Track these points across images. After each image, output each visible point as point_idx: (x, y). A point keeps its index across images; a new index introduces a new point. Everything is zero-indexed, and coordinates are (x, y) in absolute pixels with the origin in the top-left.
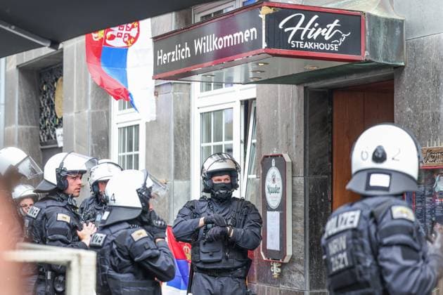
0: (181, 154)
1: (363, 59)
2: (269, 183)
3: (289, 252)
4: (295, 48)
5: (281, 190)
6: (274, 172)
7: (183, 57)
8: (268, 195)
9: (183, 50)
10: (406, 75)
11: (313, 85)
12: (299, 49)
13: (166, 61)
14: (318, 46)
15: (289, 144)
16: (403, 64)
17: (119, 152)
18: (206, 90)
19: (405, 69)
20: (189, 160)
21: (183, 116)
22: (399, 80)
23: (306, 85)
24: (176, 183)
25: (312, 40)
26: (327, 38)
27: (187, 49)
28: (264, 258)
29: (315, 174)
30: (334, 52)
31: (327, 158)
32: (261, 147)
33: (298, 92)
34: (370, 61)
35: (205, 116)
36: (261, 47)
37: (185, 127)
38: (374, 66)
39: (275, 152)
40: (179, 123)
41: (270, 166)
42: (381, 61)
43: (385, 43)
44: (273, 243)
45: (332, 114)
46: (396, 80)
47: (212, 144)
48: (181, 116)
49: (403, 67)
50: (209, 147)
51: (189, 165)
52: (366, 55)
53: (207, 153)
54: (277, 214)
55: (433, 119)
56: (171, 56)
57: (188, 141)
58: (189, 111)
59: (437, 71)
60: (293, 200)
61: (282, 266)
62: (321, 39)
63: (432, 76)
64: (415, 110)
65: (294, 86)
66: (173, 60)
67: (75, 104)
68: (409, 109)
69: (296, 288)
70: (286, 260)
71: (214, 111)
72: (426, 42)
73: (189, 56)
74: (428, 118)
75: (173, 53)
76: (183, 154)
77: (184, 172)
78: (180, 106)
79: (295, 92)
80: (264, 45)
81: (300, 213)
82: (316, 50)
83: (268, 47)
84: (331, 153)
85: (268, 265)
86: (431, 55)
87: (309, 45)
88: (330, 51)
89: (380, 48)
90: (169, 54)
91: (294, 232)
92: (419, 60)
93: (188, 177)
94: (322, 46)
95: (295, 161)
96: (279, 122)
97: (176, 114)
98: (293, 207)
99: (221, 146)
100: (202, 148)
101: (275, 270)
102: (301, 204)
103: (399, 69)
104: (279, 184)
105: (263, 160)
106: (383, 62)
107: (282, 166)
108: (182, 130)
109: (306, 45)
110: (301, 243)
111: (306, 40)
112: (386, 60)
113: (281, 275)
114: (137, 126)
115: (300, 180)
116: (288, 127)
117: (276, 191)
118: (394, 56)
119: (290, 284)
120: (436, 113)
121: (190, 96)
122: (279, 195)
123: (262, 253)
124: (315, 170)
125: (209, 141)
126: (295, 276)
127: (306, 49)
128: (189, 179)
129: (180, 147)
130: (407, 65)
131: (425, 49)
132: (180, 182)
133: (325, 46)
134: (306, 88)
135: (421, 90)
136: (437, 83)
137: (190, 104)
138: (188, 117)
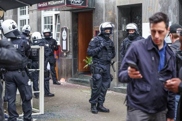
1: (87, 7)
2: (63, 34)
3: (68, 50)
5: (66, 36)
6: (64, 31)
7: (45, 6)
8: (63, 37)
9: (45, 4)
10: (96, 10)
12: (73, 5)
14: (77, 4)
15: (68, 25)
16: (95, 8)
17: (20, 26)
18: (45, 11)
22: (94, 11)
25: (76, 3)
26: (79, 3)
28: (62, 52)
29: (74, 32)
31: (77, 28)
35: (45, 18)
38: (89, 8)
39: (65, 27)
41: (63, 30)
44: (64, 48)
45: (78, 18)
47: (47, 24)
48: (39, 18)
49: (95, 9)
53: (45, 27)
54: (65, 41)
56: (42, 5)
57: (41, 24)
60: (69, 38)
61: (67, 53)
62: (78, 3)
64: (98, 18)
66: (43, 6)
67: (8, 14)
68: (96, 18)
69: (70, 58)
70: (68, 52)
71: (47, 17)
73: (47, 5)
80: (66, 4)
81: (71, 41)
83: (67, 4)
84: (78, 27)
85: (63, 53)
87: (75, 4)
88: (79, 5)
89: (90, 4)
90: (41, 5)
91: (69, 45)
92: (98, 7)
95: (70, 29)
97: (38, 17)
98: (69, 39)
99: (49, 25)
101: (65, 54)
102: (71, 39)
104: (66, 34)
107: (66, 30)
108: (39, 21)
110: (71, 48)
111: (75, 3)
112: (91, 7)
113: (66, 55)
114: (25, 20)
115: (71, 33)
116: (68, 21)
117: (65, 36)
118: (93, 6)
119: (68, 57)
120: (102, 19)
122: (66, 37)
123: (62, 51)
124: (74, 31)
126: (70, 55)
129: (39, 25)
131: (100, 5)
134: (72, 12)
135: (99, 14)
136: (102, 12)
137: (41, 15)
138: (41, 18)
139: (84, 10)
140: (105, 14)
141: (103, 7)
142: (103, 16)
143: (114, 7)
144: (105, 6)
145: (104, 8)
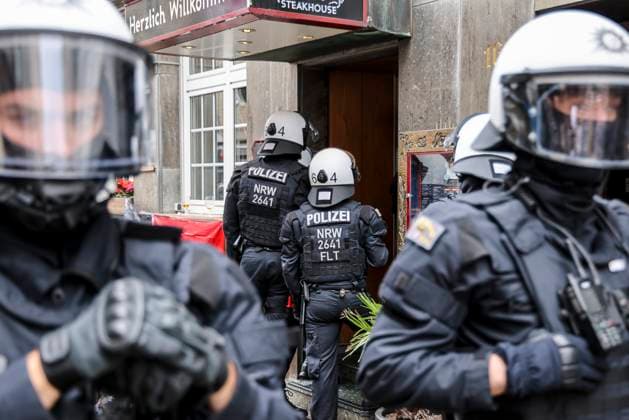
0: (169, 140)
1: (365, 26)
4: (286, 9)
7: (157, 24)
9: (158, 15)
10: (413, 47)
11: (308, 62)
12: (291, 10)
13: (140, 29)
14: (313, 7)
16: (409, 34)
18: (196, 72)
19: (412, 40)
20: (178, 146)
21: (171, 99)
22: (405, 53)
23: (300, 62)
24: (164, 170)
27: (162, 13)
30: (332, 15)
32: (252, 132)
33: (292, 71)
34: (373, 29)
35: (195, 100)
36: (246, 4)
37: (174, 112)
38: (377, 35)
40: (166, 107)
42: (385, 29)
43: (390, 9)
46: (400, 53)
47: (203, 129)
48: (169, 100)
49: (409, 38)
50: (200, 133)
51: (178, 152)
52: (368, 21)
55: (443, 98)
57: (178, 127)
58: (178, 94)
59: (449, 41)
63: (442, 48)
64: (423, 87)
65: (287, 65)
66: (147, 27)
68: (415, 87)
71: (204, 95)
72: (436, 8)
73: (164, 21)
74: (437, 96)
75: (147, 19)
76: (172, 139)
77: (173, 160)
78: (168, 89)
79: (289, 70)
80: (249, 3)
82: (310, 12)
83: (254, 6)
86: (441, 23)
87: (302, 7)
88: (326, 14)
89: (384, 14)
90: (142, 20)
92: (427, 30)
93: (178, 164)
94: (317, 8)
96: (271, 104)
99: (212, 132)
100: (192, 134)
103: (405, 41)
105: (254, 145)
106: (386, 31)
108: (170, 115)
109: (299, 6)
112: (390, 29)
118: (400, 25)
120: (447, 90)
121: (178, 79)
125: (200, 127)
127: (299, 11)
128: (179, 166)
129: (168, 133)
130: (414, 36)
131: (436, 15)
132: (169, 170)
133: (321, 8)
134: (299, 66)
135: (429, 64)
136: (449, 55)
137: (178, 88)
138: (178, 102)
139: (352, 52)
140: (463, 65)
141: (455, 28)
142: (450, 78)
143: (515, 17)
144: (465, 20)
145: (459, 30)
